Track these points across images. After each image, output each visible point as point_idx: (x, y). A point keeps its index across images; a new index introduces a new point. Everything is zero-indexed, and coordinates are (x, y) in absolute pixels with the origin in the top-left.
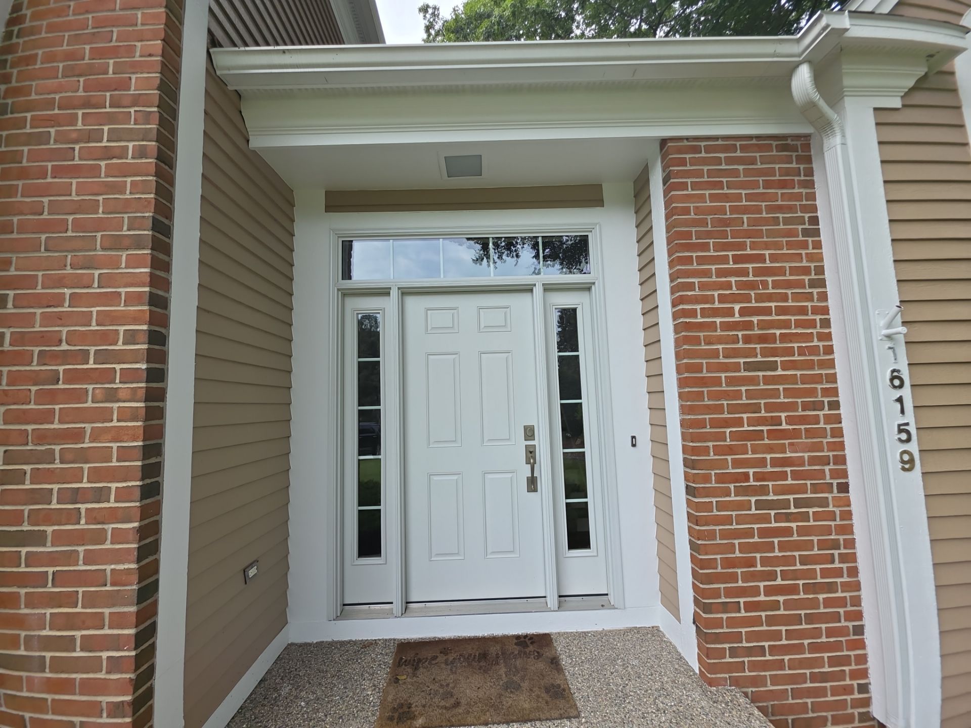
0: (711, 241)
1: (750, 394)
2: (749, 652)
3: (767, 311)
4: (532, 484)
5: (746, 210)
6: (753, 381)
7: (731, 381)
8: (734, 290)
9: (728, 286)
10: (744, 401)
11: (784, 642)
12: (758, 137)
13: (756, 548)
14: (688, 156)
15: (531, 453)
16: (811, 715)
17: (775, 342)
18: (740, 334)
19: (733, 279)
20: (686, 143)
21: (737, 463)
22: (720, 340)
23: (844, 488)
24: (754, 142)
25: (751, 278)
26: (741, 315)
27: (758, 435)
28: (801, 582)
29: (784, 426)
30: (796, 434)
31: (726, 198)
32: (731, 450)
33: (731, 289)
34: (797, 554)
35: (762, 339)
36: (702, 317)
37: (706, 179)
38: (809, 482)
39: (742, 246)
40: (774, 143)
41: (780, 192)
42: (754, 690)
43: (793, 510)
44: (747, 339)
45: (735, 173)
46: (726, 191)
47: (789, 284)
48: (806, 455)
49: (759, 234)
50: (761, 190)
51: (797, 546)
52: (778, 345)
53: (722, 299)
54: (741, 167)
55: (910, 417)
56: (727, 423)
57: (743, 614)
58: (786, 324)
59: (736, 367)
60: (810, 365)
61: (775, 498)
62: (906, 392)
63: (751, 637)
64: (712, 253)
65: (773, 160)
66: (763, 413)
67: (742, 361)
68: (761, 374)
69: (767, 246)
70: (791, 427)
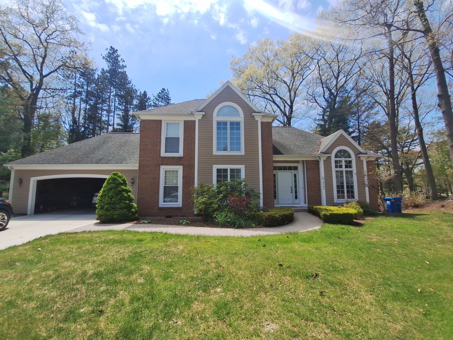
0: (310, 170)
1: (313, 183)
4: (291, 192)
5: (313, 167)
7: (311, 182)
9: (311, 174)
11: (315, 204)
13: (313, 196)
14: (308, 162)
15: (291, 189)
17: (315, 179)
20: (308, 160)
21: (311, 189)
22: (310, 179)
23: (320, 192)
24: (314, 161)
25: (313, 173)
26: (312, 176)
27: (313, 187)
28: (316, 199)
31: (311, 166)
36: (309, 176)
37: (309, 164)
38: (317, 191)
39: (312, 170)
40: (316, 161)
43: (316, 193)
44: (313, 179)
45: (312, 163)
47: (317, 174)
48: (317, 189)
50: (315, 165)
51: (316, 196)
55: (325, 185)
57: (311, 202)
58: (316, 177)
60: (318, 181)
61: (314, 192)
70: (316, 186)
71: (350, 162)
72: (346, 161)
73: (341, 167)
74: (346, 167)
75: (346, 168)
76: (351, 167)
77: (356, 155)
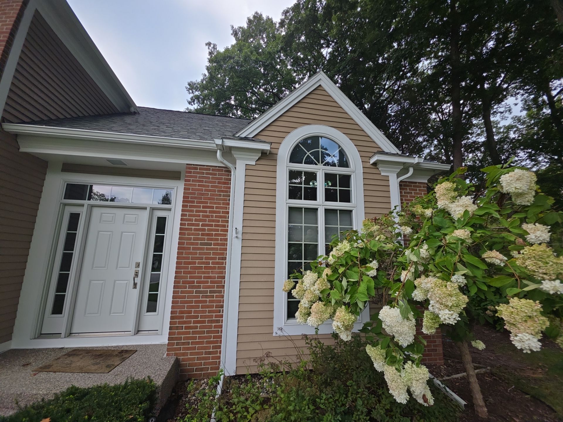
0: (196, 200)
1: (200, 254)
2: (183, 344)
3: (211, 225)
4: (135, 285)
5: (210, 191)
6: (202, 249)
7: (194, 249)
8: (201, 218)
9: (199, 216)
10: (198, 256)
11: (197, 340)
12: (219, 167)
13: (192, 307)
14: (192, 171)
15: (136, 273)
16: (203, 367)
17: (213, 236)
18: (200, 233)
19: (201, 214)
20: (193, 166)
21: (191, 277)
22: (193, 234)
24: (217, 168)
25: (208, 214)
26: (201, 226)
27: (201, 268)
28: (207, 319)
29: (211, 265)
30: (214, 268)
31: (204, 186)
32: (190, 273)
33: (200, 217)
34: (207, 309)
35: (208, 235)
36: (188, 226)
37: (198, 179)
38: (216, 285)
39: (207, 203)
40: (224, 169)
41: (223, 185)
42: (183, 357)
43: (209, 294)
44: (202, 235)
45: (209, 178)
46: (204, 184)
47: (221, 217)
48: (217, 275)
49: (213, 199)
50: (217, 185)
51: (208, 307)
52: (214, 237)
53: (196, 220)
54: (211, 176)
56: (190, 263)
57: (184, 330)
58: (218, 230)
59: (197, 244)
61: (203, 290)
63: (185, 338)
64: (195, 204)
65: (222, 175)
66: (204, 261)
67: (199, 242)
68: (205, 247)
69: (215, 203)
70: (213, 266)
71: (346, 180)
72: (329, 177)
73: (311, 194)
74: (330, 196)
75: (327, 199)
76: (346, 197)
77: (366, 159)
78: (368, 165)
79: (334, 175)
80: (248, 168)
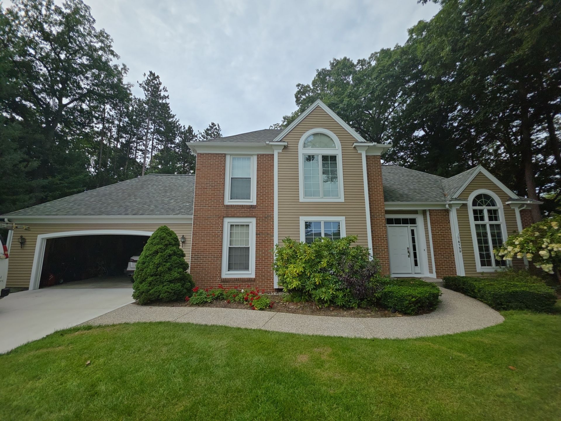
0: (436, 223)
3: (444, 233)
4: (409, 256)
8: (439, 230)
12: (442, 209)
13: (443, 262)
14: (432, 212)
15: (408, 251)
19: (439, 228)
20: (432, 210)
22: (438, 236)
23: (454, 255)
27: (443, 248)
28: (449, 267)
35: (443, 236)
36: (435, 233)
37: (435, 215)
40: (444, 210)
41: (445, 217)
43: (448, 258)
47: (446, 229)
48: (449, 251)
49: (442, 222)
50: (442, 217)
51: (448, 262)
52: (445, 237)
54: (440, 213)
55: (460, 246)
56: (439, 247)
57: (442, 270)
58: (446, 234)
60: (449, 240)
62: (460, 243)
63: (443, 273)
64: (436, 225)
65: (444, 212)
66: (443, 246)
67: (441, 239)
68: (443, 241)
69: (443, 224)
71: (496, 211)
72: (489, 211)
73: (482, 219)
75: (490, 220)
76: (496, 219)
77: (504, 202)
78: (504, 204)
79: (491, 210)
80: (457, 210)
